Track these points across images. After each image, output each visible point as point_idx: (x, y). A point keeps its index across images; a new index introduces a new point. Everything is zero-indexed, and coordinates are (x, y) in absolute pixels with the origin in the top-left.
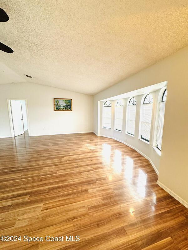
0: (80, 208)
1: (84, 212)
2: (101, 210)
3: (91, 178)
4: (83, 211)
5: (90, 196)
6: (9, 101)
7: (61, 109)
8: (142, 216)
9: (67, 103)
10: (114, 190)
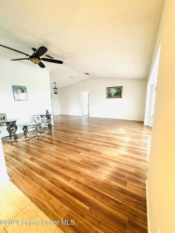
0: (67, 157)
1: (65, 160)
2: (73, 164)
3: (91, 148)
4: (67, 159)
5: (78, 156)
6: (81, 92)
7: (112, 96)
8: (90, 184)
9: (117, 90)
10: (96, 162)
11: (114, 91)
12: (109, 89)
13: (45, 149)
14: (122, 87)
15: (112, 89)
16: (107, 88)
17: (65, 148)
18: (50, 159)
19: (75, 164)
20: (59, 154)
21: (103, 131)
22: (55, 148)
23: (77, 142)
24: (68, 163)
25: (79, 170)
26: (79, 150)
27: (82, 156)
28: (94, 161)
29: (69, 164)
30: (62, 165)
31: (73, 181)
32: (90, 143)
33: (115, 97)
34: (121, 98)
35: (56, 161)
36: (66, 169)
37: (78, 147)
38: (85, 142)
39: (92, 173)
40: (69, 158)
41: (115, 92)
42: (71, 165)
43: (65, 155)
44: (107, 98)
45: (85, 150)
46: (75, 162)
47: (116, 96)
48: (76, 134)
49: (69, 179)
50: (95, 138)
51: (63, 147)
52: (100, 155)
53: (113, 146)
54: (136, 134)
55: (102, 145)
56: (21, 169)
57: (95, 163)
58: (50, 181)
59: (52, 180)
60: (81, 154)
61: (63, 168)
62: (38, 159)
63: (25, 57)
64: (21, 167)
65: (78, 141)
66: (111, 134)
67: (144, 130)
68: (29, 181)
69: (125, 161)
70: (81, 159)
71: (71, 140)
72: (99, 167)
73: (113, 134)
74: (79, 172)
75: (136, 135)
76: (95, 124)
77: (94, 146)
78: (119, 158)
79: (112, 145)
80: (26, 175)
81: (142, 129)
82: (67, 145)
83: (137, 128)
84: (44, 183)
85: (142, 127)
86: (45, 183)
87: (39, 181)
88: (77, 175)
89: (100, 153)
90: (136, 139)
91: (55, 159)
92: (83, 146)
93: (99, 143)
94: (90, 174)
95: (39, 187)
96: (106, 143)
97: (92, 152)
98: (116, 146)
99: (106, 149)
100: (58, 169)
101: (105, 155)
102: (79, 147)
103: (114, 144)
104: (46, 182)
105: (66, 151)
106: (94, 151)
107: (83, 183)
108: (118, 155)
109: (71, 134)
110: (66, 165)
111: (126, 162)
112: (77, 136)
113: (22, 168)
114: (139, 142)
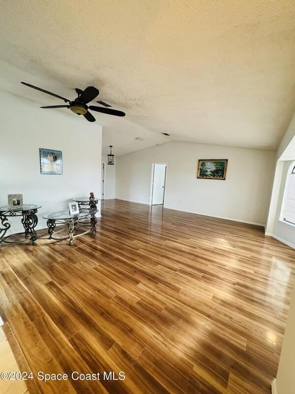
0: (113, 289)
1: (109, 295)
2: (122, 308)
3: (161, 276)
4: (111, 293)
5: (133, 289)
6: (153, 165)
7: (207, 176)
8: (150, 366)
9: (218, 166)
10: (166, 308)
11: (210, 167)
12: (202, 162)
13: (77, 266)
14: (227, 160)
15: (209, 163)
16: (200, 160)
17: (112, 267)
18: (83, 289)
19: (126, 309)
20: (99, 280)
21: (187, 240)
22: (94, 266)
23: (136, 258)
24: (112, 305)
25: (131, 325)
26: (137, 277)
27: (141, 291)
28: (163, 308)
29: (114, 307)
30: (100, 307)
31: (117, 351)
32: (159, 264)
33: (212, 177)
34: (224, 179)
35: (92, 295)
36: (107, 319)
37: (136, 270)
38: (151, 260)
39: (156, 336)
40: (116, 291)
41: (214, 169)
42: (118, 309)
43: (111, 285)
44: (198, 178)
45: (149, 279)
46: (126, 302)
47: (214, 176)
48: (135, 242)
49: (109, 343)
50: (170, 255)
51: (108, 266)
52: (176, 294)
53: (203, 277)
54: (249, 254)
55: (182, 271)
56: (27, 305)
57: (165, 313)
58: (72, 341)
59: (77, 342)
60: (140, 286)
61: (102, 314)
62: (60, 287)
63: (63, 103)
64: (28, 301)
65: (138, 255)
66: (199, 248)
67: (265, 245)
68: (34, 335)
69: (225, 315)
70: (139, 299)
71: (125, 253)
72: (172, 322)
73: (205, 250)
74: (131, 331)
75: (250, 256)
76: (173, 224)
77: (166, 272)
78: (214, 307)
79: (202, 274)
80: (32, 320)
81: (261, 245)
82: (117, 262)
83: (250, 240)
84: (60, 347)
85: (261, 239)
86: (63, 347)
87: (53, 338)
88: (126, 337)
89: (177, 290)
90: (250, 264)
91: (90, 292)
92: (147, 268)
93: (176, 266)
94: (152, 338)
95: (50, 355)
96: (190, 266)
97: (160, 285)
98: (208, 277)
99: (189, 281)
100: (92, 315)
101: (185, 295)
102: (139, 271)
103: (205, 272)
104: (64, 344)
105: (113, 276)
106: (166, 282)
107: (134, 361)
108: (211, 298)
109: (128, 241)
110: (107, 309)
111: (227, 319)
112: (138, 245)
113: (30, 303)
114: (255, 272)
